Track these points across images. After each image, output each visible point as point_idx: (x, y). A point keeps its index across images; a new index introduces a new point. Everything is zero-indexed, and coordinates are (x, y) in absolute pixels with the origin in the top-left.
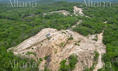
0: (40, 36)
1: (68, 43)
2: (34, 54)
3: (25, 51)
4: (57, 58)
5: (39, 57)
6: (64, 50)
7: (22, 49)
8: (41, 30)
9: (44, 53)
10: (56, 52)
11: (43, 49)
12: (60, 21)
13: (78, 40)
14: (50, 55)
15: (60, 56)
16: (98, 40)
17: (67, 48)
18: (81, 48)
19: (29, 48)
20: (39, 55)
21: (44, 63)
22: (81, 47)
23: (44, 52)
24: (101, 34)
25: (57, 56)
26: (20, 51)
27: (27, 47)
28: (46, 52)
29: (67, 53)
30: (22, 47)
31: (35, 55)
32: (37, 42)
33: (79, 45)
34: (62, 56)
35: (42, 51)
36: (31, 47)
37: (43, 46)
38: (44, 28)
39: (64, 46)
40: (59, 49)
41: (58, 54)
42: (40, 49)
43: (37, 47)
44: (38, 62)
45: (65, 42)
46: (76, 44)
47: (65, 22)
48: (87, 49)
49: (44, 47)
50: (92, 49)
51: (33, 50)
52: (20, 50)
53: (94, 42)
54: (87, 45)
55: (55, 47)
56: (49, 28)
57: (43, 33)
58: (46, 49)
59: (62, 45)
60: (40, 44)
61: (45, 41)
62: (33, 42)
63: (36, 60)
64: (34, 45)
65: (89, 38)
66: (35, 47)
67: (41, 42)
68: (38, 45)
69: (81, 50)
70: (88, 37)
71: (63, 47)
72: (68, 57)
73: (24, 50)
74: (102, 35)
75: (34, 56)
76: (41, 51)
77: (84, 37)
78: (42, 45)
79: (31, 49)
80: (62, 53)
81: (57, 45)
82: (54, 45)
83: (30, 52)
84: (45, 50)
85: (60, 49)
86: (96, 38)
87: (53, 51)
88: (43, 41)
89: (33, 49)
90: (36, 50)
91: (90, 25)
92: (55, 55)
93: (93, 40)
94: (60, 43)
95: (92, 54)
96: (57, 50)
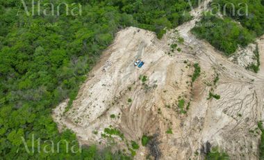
1: (194, 94)
2: (118, 133)
4: (174, 149)
5: (129, 139)
6: (187, 123)
7: (90, 120)
9: (139, 126)
10: (169, 131)
11: (135, 115)
13: (213, 72)
14: (156, 135)
15: (181, 145)
16: (260, 67)
17: (193, 116)
18: (225, 112)
19: (104, 114)
20: (128, 131)
22: (225, 106)
23: (139, 123)
25: (175, 145)
26: (86, 127)
27: (98, 111)
28: (144, 123)
30: (88, 112)
31: (122, 136)
32: (118, 95)
34: (186, 145)
35: (133, 121)
36: (107, 110)
37: (134, 102)
39: (187, 108)
40: (176, 122)
41: (176, 135)
42: (128, 116)
43: (122, 111)
44: (130, 152)
45: (188, 93)
48: (240, 115)
49: (138, 111)
50: (249, 109)
51: (113, 120)
52: (87, 123)
54: (236, 92)
55: (166, 113)
58: (143, 115)
59: (182, 107)
60: (126, 99)
61: (135, 86)
63: (126, 148)
64: (113, 104)
65: (239, 61)
66: (116, 111)
67: (126, 91)
68: (121, 104)
70: (235, 59)
71: (185, 112)
73: (94, 122)
75: (120, 139)
76: (130, 122)
77: (225, 59)
78: (130, 100)
79: (109, 118)
80: (185, 133)
81: (169, 107)
82: (160, 105)
83: (108, 126)
84: (140, 119)
85: (179, 122)
86: (256, 63)
87: (162, 127)
88: (130, 89)
89: (113, 116)
90: (120, 121)
92: (168, 138)
93: (247, 68)
94: (176, 98)
95: (253, 132)
96: (171, 123)
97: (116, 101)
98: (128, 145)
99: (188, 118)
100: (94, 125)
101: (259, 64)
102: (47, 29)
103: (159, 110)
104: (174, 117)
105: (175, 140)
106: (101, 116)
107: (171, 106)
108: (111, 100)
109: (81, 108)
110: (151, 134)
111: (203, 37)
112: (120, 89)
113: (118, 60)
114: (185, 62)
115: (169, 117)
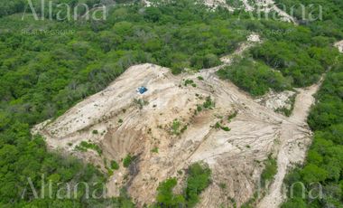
0: (120, 92)
1: (195, 120)
2: (97, 148)
3: (76, 138)
4: (155, 167)
5: (110, 158)
6: (178, 145)
7: (68, 132)
8: (125, 69)
9: (124, 147)
10: (155, 150)
11: (122, 135)
12: (187, 38)
13: (230, 109)
14: (139, 154)
15: (164, 164)
16: (294, 112)
17: (187, 139)
18: (230, 141)
19: (85, 130)
20: (111, 150)
21: (120, 174)
22: (233, 137)
23: (125, 144)
24: (314, 89)
25: (158, 163)
26: (62, 138)
27: (80, 125)
28: (131, 143)
29: (185, 156)
30: (68, 126)
31: (101, 153)
32: (108, 114)
33: (226, 129)
34: (170, 164)
35: (119, 141)
36: (92, 126)
37: (123, 124)
38: (134, 64)
39: (182, 131)
40: (164, 142)
41: (161, 154)
42: (115, 135)
43: (108, 129)
44: (106, 171)
45: (188, 117)
46: (217, 126)
47: (201, 43)
48: (248, 147)
49: (127, 131)
50: (264, 144)
51: (95, 136)
52: (63, 135)
53: (279, 117)
54: (254, 129)
55: (156, 133)
56: (147, 65)
57: (128, 80)
58: (132, 135)
59: (176, 130)
60: (117, 119)
61: (131, 109)
62: (97, 112)
63: (102, 166)
64: (100, 121)
65: (268, 103)
66: (101, 129)
67: (119, 112)
68: (110, 123)
69: (229, 147)
70: (263, 102)
71: (178, 134)
72: (187, 167)
73: (72, 135)
74: (314, 96)
75: (97, 154)
76: (116, 141)
77: (250, 100)
78: (121, 121)
79: (91, 133)
80: (172, 153)
81: (161, 127)
82: (153, 127)
83: (87, 141)
84: (126, 139)
85: (168, 142)
86: (289, 107)
87: (148, 146)
88: (124, 111)
89: (95, 132)
90: (102, 138)
91: (280, 56)
92: (151, 157)
93: (277, 111)
94: (171, 120)
95: (258, 162)
96: (159, 142)
97: (104, 120)
98: (105, 163)
99: (181, 141)
100: (71, 139)
101: (292, 109)
102: (60, 64)
103: (150, 130)
104: (164, 137)
105: (158, 159)
106: (83, 130)
107: (163, 127)
108: (98, 117)
109: (63, 122)
110: (136, 154)
111: (227, 78)
112: (113, 109)
113: (121, 87)
114: (197, 95)
115: (158, 137)
